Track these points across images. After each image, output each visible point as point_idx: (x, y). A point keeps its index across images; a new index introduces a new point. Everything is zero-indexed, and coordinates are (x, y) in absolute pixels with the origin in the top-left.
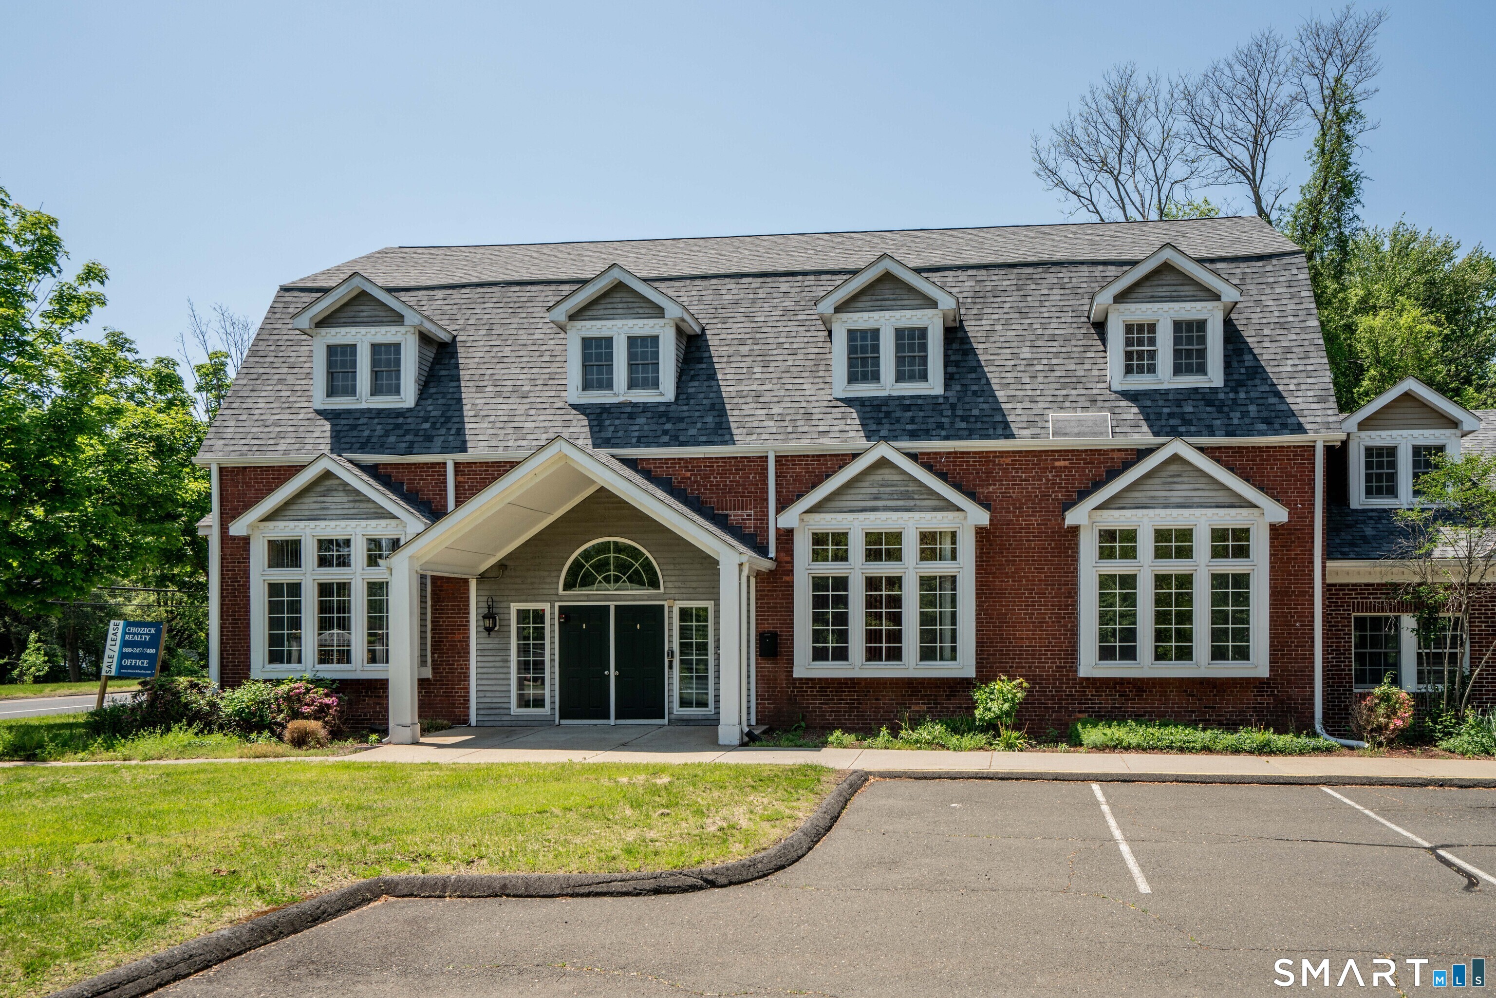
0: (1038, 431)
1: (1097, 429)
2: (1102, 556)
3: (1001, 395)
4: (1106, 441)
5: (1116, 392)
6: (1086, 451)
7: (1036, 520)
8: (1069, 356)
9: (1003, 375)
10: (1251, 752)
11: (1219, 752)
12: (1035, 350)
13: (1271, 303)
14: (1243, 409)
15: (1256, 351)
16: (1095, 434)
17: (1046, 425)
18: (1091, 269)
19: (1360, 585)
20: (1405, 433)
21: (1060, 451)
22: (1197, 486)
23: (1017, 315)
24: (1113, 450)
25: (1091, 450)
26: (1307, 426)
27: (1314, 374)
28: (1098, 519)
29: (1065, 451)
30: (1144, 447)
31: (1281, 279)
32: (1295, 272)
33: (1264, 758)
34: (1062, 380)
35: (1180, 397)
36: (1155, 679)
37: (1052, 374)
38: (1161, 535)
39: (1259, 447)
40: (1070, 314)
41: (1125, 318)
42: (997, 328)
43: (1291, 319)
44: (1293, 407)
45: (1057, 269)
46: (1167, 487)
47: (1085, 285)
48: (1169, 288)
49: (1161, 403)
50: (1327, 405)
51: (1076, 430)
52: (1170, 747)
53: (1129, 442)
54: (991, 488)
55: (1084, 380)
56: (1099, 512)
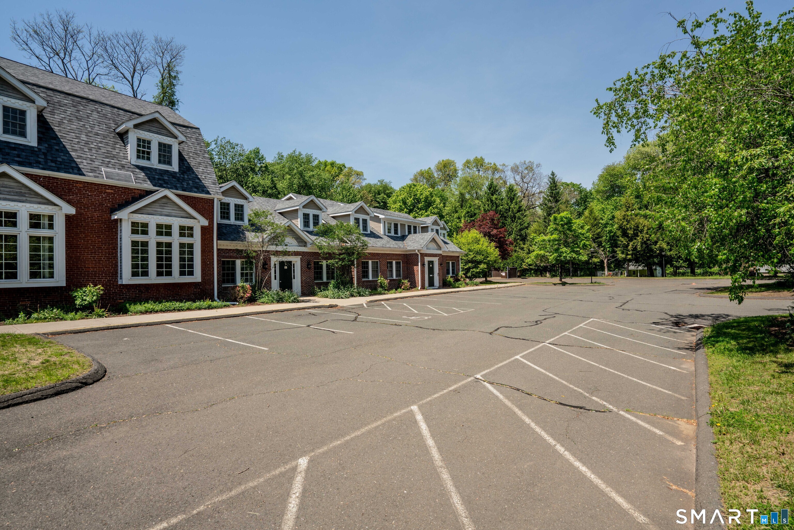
0: (98, 175)
1: (127, 179)
2: (133, 233)
3: (73, 154)
4: (133, 184)
5: (133, 165)
6: (122, 187)
7: (96, 214)
8: (107, 144)
9: (73, 145)
10: (205, 309)
11: (194, 310)
12: (88, 137)
13: (191, 144)
14: (187, 182)
15: (188, 161)
16: (126, 181)
17: (101, 173)
18: (112, 109)
19: (224, 249)
20: (232, 199)
21: (109, 186)
22: (174, 209)
23: (76, 119)
24: (135, 189)
25: (125, 188)
26: (211, 192)
27: (210, 174)
28: (132, 217)
29: (112, 186)
30: (149, 190)
31: (193, 136)
32: (198, 135)
33: (210, 310)
34: (105, 154)
35: (162, 173)
36: (154, 284)
37: (100, 150)
38: (159, 226)
39: (194, 197)
40: (105, 126)
41: (138, 136)
42: (64, 121)
43: (199, 152)
44: (205, 184)
45: (94, 103)
46: (161, 207)
47: (110, 115)
48: (157, 129)
49: (154, 173)
50: (216, 186)
51: (117, 178)
52: (174, 310)
53: (142, 187)
54: (71, 197)
55: (117, 156)
56: (132, 214)
